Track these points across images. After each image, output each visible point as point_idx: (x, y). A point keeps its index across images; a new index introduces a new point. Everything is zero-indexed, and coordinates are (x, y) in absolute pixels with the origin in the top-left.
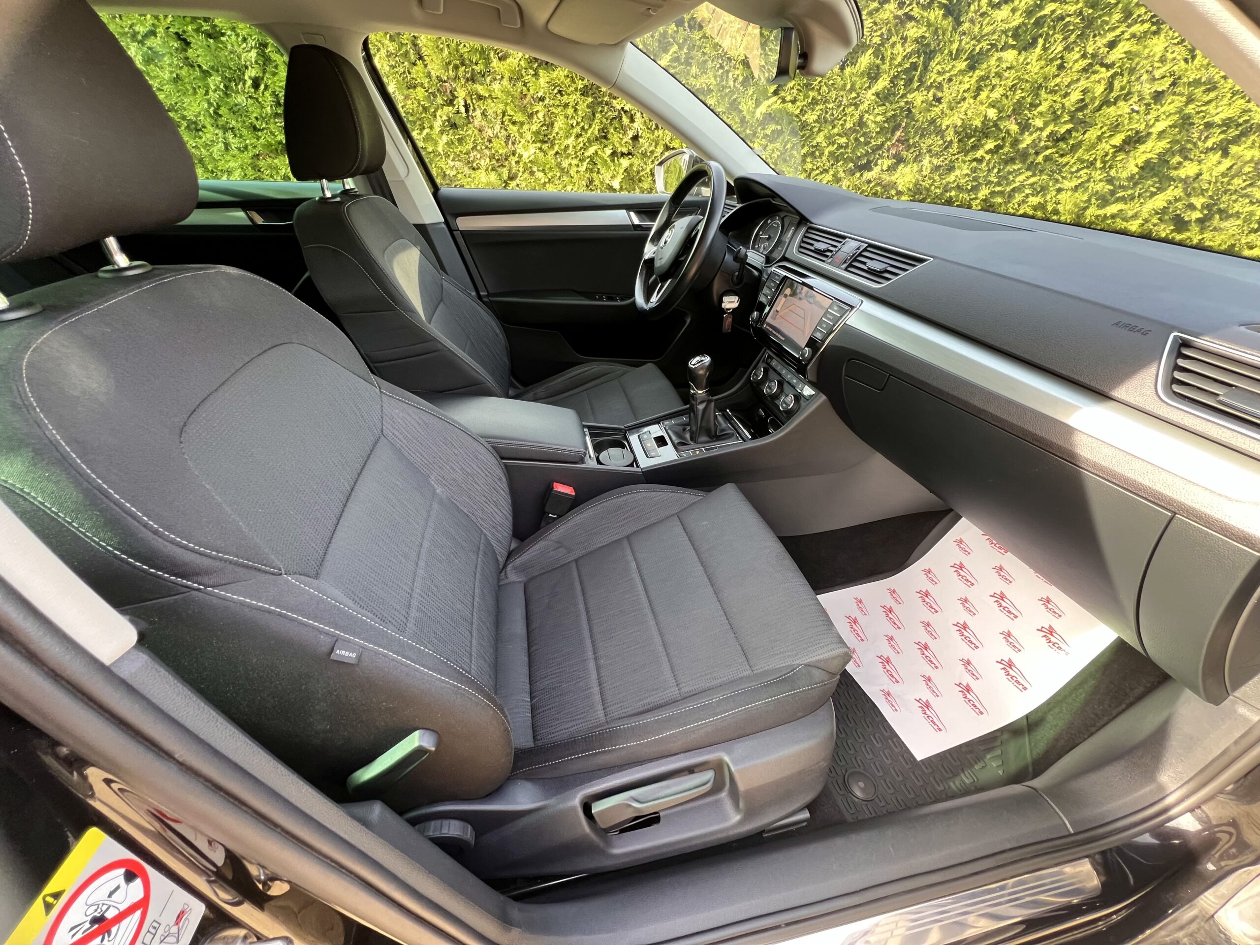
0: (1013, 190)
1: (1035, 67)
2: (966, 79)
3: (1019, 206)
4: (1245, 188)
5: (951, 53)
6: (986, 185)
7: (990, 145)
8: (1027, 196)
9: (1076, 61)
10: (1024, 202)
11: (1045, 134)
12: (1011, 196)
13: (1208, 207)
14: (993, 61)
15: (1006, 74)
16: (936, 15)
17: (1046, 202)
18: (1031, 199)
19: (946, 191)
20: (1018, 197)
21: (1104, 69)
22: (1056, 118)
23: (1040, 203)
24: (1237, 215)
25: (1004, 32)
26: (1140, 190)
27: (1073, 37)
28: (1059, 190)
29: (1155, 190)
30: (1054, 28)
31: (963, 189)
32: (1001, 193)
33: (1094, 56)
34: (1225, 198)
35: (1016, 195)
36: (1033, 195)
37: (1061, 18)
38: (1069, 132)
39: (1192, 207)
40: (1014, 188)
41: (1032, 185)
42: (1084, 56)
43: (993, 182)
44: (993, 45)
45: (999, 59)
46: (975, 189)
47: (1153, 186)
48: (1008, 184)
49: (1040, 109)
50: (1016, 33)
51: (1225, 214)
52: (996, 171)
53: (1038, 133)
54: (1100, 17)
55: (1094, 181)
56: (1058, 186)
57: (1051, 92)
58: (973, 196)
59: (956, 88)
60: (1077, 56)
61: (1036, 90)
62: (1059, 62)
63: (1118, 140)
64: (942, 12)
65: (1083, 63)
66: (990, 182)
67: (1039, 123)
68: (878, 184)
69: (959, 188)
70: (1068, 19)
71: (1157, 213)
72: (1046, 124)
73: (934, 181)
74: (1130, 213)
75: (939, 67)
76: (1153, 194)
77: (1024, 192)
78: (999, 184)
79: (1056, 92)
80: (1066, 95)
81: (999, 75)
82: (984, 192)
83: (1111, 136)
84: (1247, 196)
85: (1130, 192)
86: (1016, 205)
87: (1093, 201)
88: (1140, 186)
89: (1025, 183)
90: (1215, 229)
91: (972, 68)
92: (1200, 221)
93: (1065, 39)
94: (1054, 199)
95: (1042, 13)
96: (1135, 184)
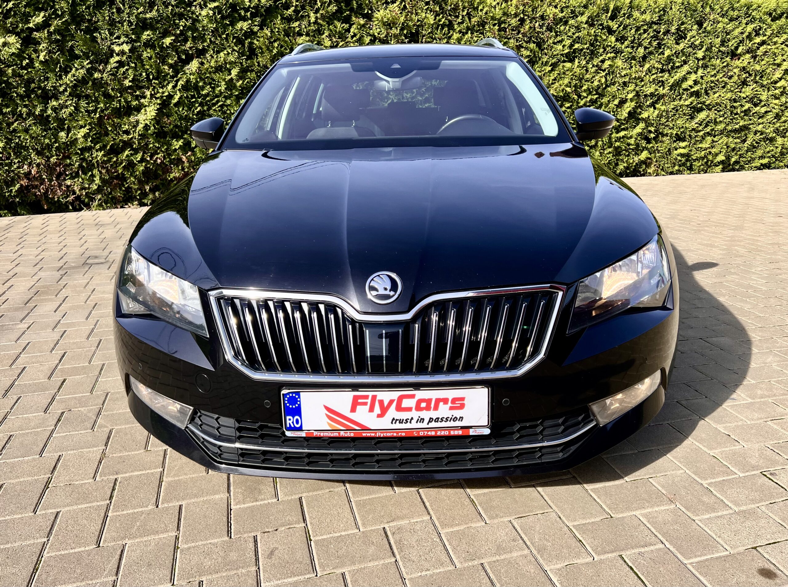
1: (578, 71)
2: (551, 75)
4: (665, 123)
5: (542, 62)
7: (568, 105)
9: (592, 68)
11: (588, 99)
13: (656, 131)
14: (561, 67)
15: (567, 73)
16: (532, 46)
21: (602, 72)
22: (590, 93)
24: (667, 135)
25: (562, 55)
27: (588, 58)
30: (580, 54)
33: (597, 66)
34: (661, 127)
37: (582, 50)
38: (597, 98)
39: (650, 132)
42: (593, 66)
44: (559, 61)
45: (563, 66)
49: (583, 88)
50: (567, 55)
51: (663, 135)
52: (572, 117)
53: (585, 99)
54: (596, 50)
57: (586, 81)
59: (548, 78)
60: (591, 66)
61: (580, 80)
62: (585, 68)
63: (616, 102)
64: (535, 45)
65: (594, 69)
67: (585, 94)
70: (585, 50)
71: (639, 135)
72: (588, 95)
74: (629, 136)
75: (538, 69)
76: (635, 127)
79: (588, 81)
80: (592, 83)
81: (564, 73)
83: (613, 101)
84: (667, 126)
85: (626, 126)
87: (613, 131)
90: (660, 142)
91: (552, 70)
92: (654, 138)
93: (585, 58)
95: (574, 48)
96: (627, 122)
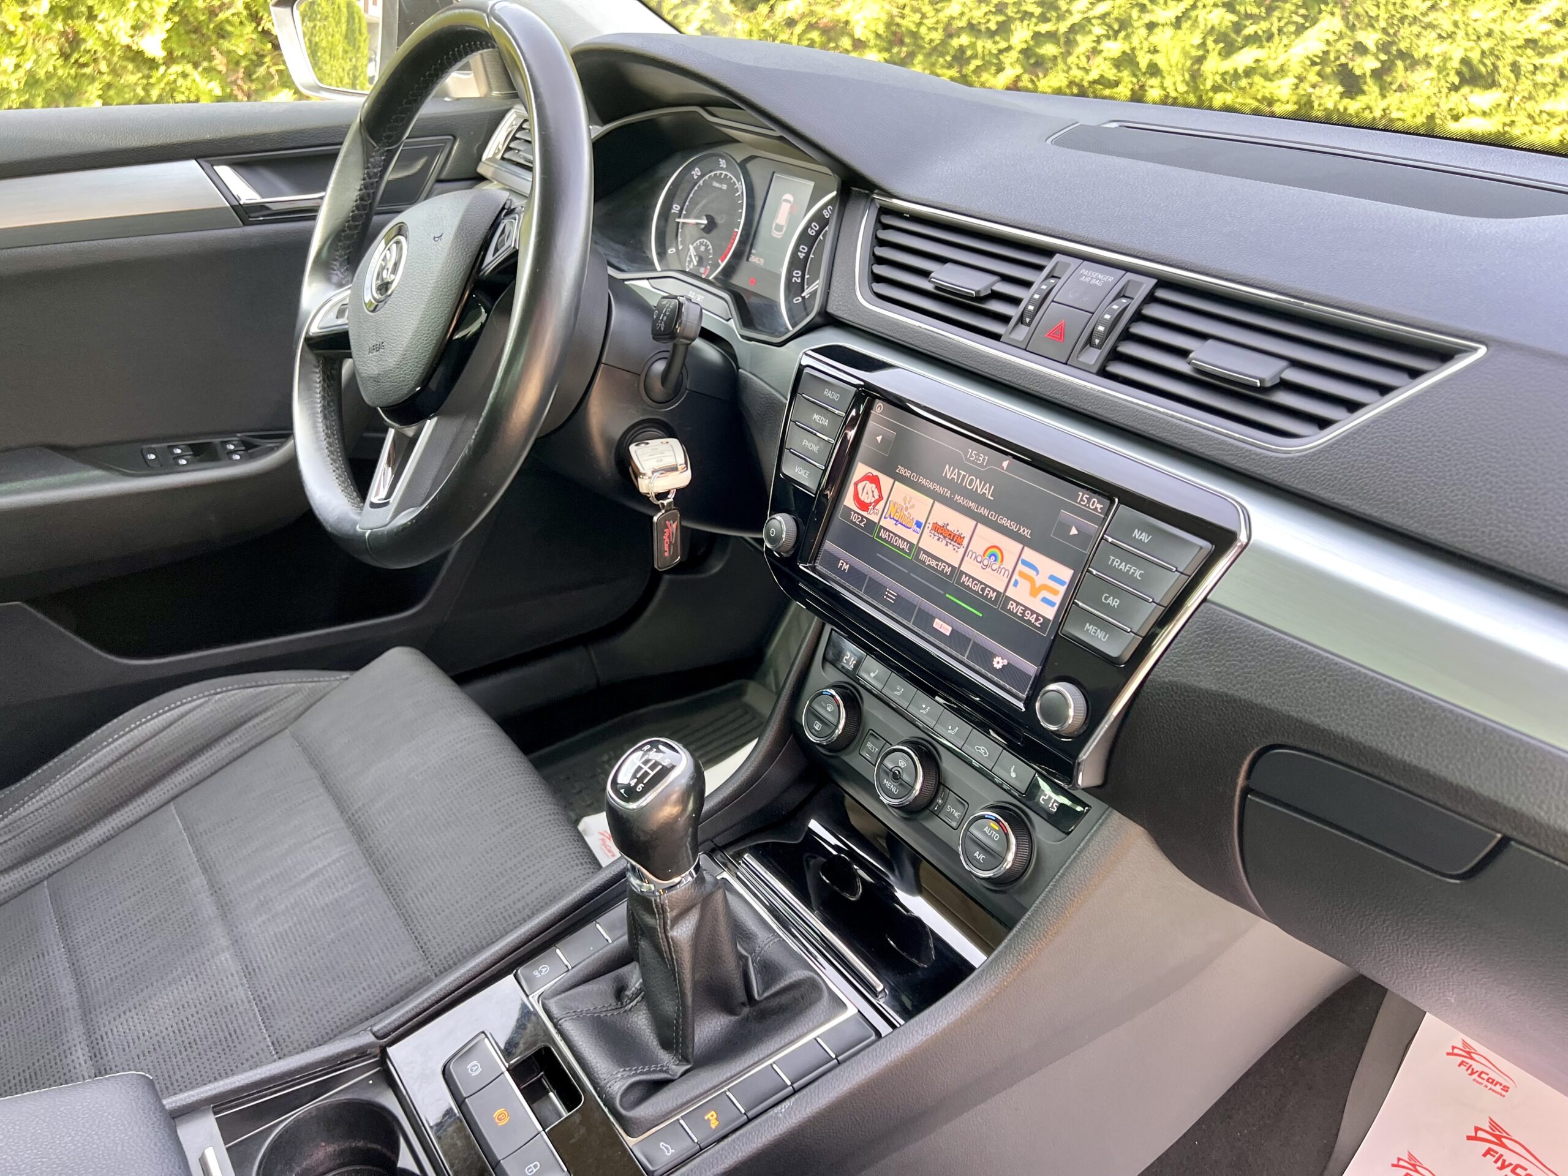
0: (1072, 29)
3: (1088, 58)
6: (1022, 20)
8: (1098, 41)
10: (1095, 51)
12: (1069, 42)
17: (1133, 49)
18: (1105, 45)
19: (950, 36)
20: (1084, 43)
23: (1124, 52)
26: (1280, 20)
28: (1151, 26)
29: (1301, 20)
31: (980, 31)
32: (1052, 36)
35: (1079, 38)
36: (1108, 37)
40: (1073, 25)
41: (1103, 17)
43: (1032, 15)
46: (1003, 28)
47: (1296, 13)
48: (1061, 18)
55: (1204, 6)
56: (1147, 18)
58: (1003, 45)
66: (1027, 15)
68: (811, 27)
69: (972, 28)
73: (924, 16)
77: (1090, 32)
78: (1043, 18)
82: (1021, 35)
86: (1084, 60)
88: (1277, 14)
89: (1091, 14)
94: (1146, 45)
